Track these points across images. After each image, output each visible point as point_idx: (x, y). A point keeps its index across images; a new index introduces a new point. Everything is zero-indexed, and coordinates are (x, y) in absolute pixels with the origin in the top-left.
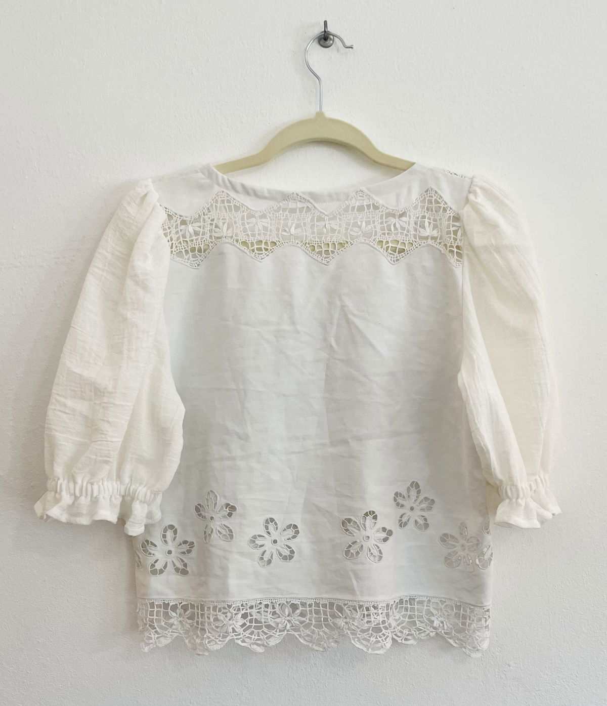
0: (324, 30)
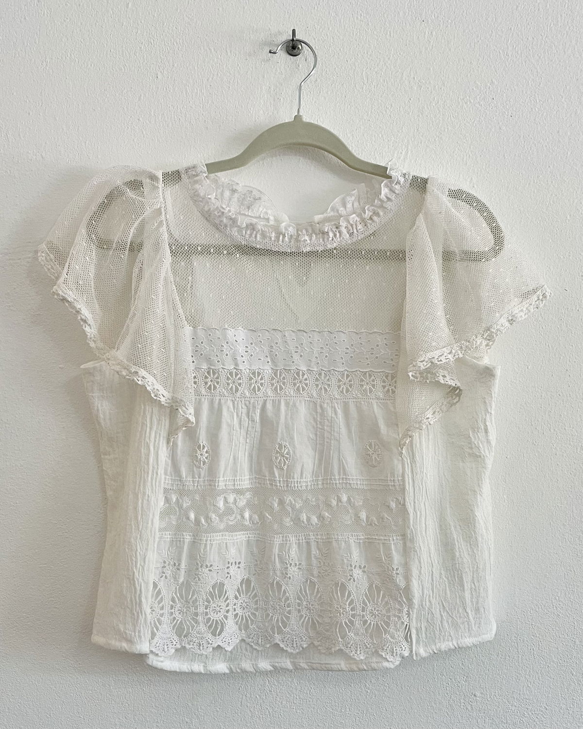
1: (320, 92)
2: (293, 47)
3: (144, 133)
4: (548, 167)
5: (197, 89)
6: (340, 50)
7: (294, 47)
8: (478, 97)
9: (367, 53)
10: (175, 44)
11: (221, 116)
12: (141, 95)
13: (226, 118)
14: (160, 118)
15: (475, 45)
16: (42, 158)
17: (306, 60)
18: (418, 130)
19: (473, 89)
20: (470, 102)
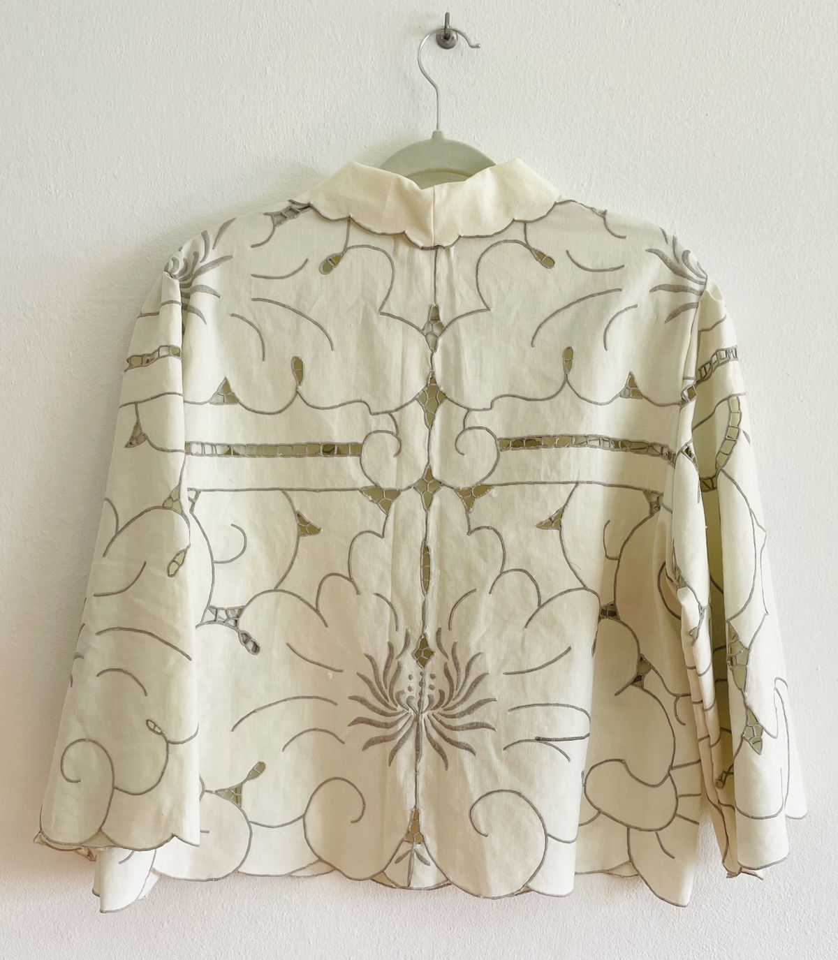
0: (444, 25)
1: (479, 99)
2: (445, 39)
3: (247, 147)
4: (773, 209)
5: (317, 90)
6: (508, 42)
7: (447, 37)
8: (687, 113)
9: (543, 47)
10: (290, 28)
11: (348, 127)
12: (244, 97)
13: (355, 131)
14: (268, 128)
15: (686, 42)
16: (114, 176)
17: (462, 55)
18: (605, 154)
19: (681, 101)
20: (676, 118)
